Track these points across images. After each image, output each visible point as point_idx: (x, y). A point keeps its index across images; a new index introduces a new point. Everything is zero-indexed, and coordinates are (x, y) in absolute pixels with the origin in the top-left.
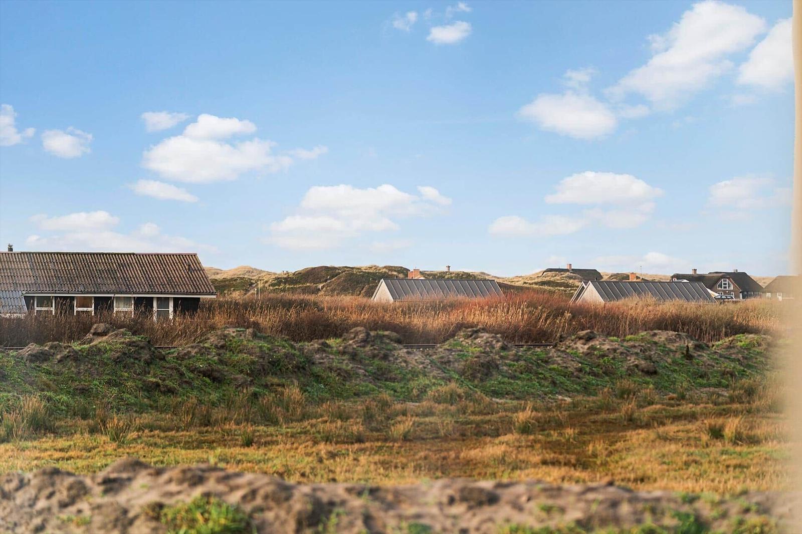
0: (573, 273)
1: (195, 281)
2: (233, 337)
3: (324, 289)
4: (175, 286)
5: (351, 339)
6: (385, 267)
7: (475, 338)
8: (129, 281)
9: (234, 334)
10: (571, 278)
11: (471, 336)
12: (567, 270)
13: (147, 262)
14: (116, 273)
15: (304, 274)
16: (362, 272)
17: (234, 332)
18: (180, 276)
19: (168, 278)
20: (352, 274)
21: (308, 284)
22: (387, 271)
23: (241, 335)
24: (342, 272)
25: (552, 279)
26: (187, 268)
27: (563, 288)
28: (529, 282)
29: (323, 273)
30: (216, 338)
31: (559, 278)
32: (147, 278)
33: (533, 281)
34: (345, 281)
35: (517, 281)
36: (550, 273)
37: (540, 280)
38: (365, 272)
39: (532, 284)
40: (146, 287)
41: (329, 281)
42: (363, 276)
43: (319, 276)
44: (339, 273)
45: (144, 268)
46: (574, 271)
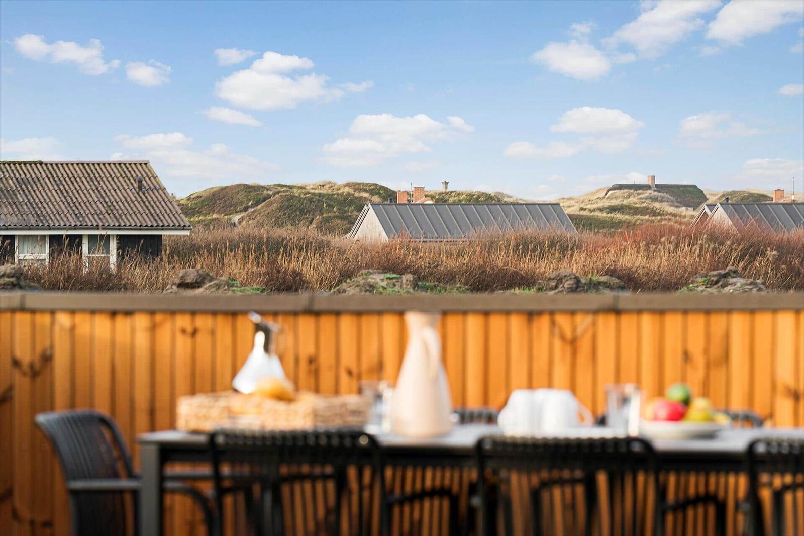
0: (659, 191)
1: (152, 207)
2: (384, 288)
3: (244, 223)
4: (120, 215)
5: (552, 289)
6: (348, 185)
7: (723, 286)
8: (39, 208)
9: (384, 284)
10: (655, 199)
11: (717, 282)
12: (648, 187)
13: (65, 176)
14: (15, 195)
15: (207, 198)
16: (308, 193)
17: (383, 280)
18: (126, 200)
19: (106, 203)
20: (293, 197)
21: (215, 216)
22: (352, 191)
23: (395, 285)
24: (274, 194)
25: (625, 202)
26: (136, 185)
27: (647, 217)
28: (589, 206)
29: (241, 196)
30: (357, 289)
31: (635, 200)
32: (69, 203)
33: (595, 206)
34: (280, 209)
35: (569, 207)
36: (618, 192)
37: (606, 203)
38: (313, 194)
39: (594, 210)
40: (70, 218)
41: (251, 210)
42: (310, 200)
43: (235, 201)
44: (269, 196)
45: (62, 187)
46: (660, 188)
